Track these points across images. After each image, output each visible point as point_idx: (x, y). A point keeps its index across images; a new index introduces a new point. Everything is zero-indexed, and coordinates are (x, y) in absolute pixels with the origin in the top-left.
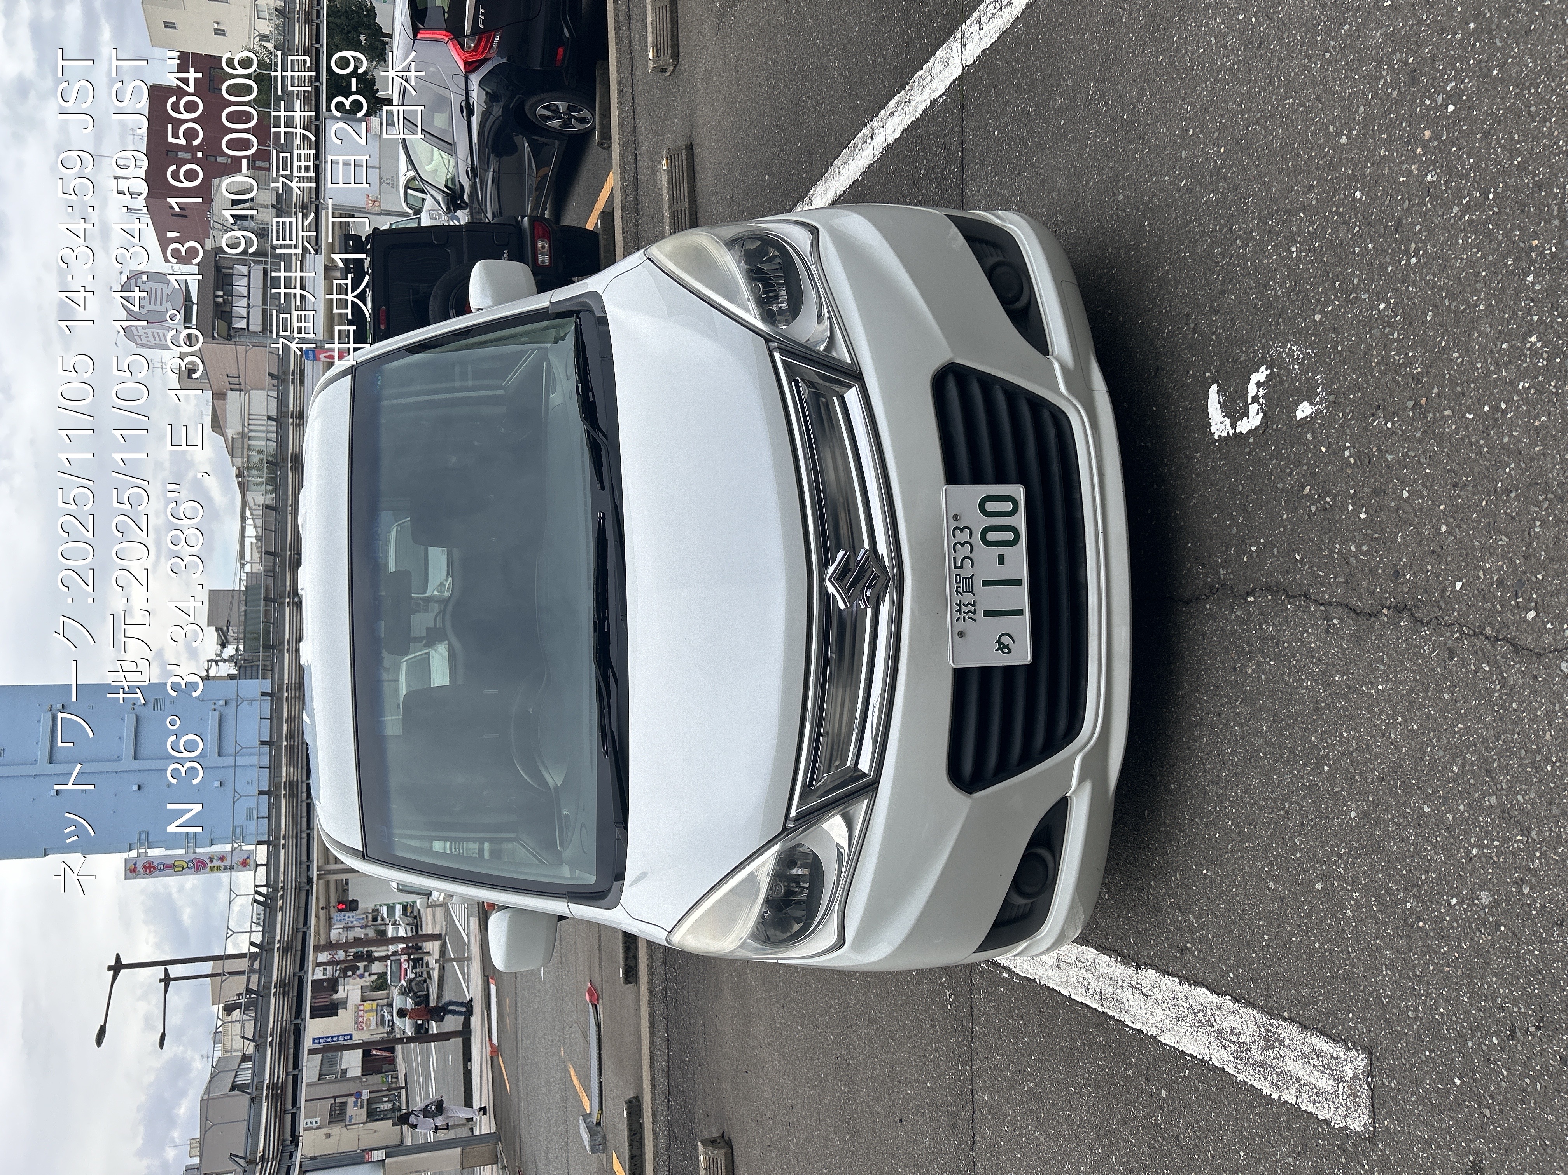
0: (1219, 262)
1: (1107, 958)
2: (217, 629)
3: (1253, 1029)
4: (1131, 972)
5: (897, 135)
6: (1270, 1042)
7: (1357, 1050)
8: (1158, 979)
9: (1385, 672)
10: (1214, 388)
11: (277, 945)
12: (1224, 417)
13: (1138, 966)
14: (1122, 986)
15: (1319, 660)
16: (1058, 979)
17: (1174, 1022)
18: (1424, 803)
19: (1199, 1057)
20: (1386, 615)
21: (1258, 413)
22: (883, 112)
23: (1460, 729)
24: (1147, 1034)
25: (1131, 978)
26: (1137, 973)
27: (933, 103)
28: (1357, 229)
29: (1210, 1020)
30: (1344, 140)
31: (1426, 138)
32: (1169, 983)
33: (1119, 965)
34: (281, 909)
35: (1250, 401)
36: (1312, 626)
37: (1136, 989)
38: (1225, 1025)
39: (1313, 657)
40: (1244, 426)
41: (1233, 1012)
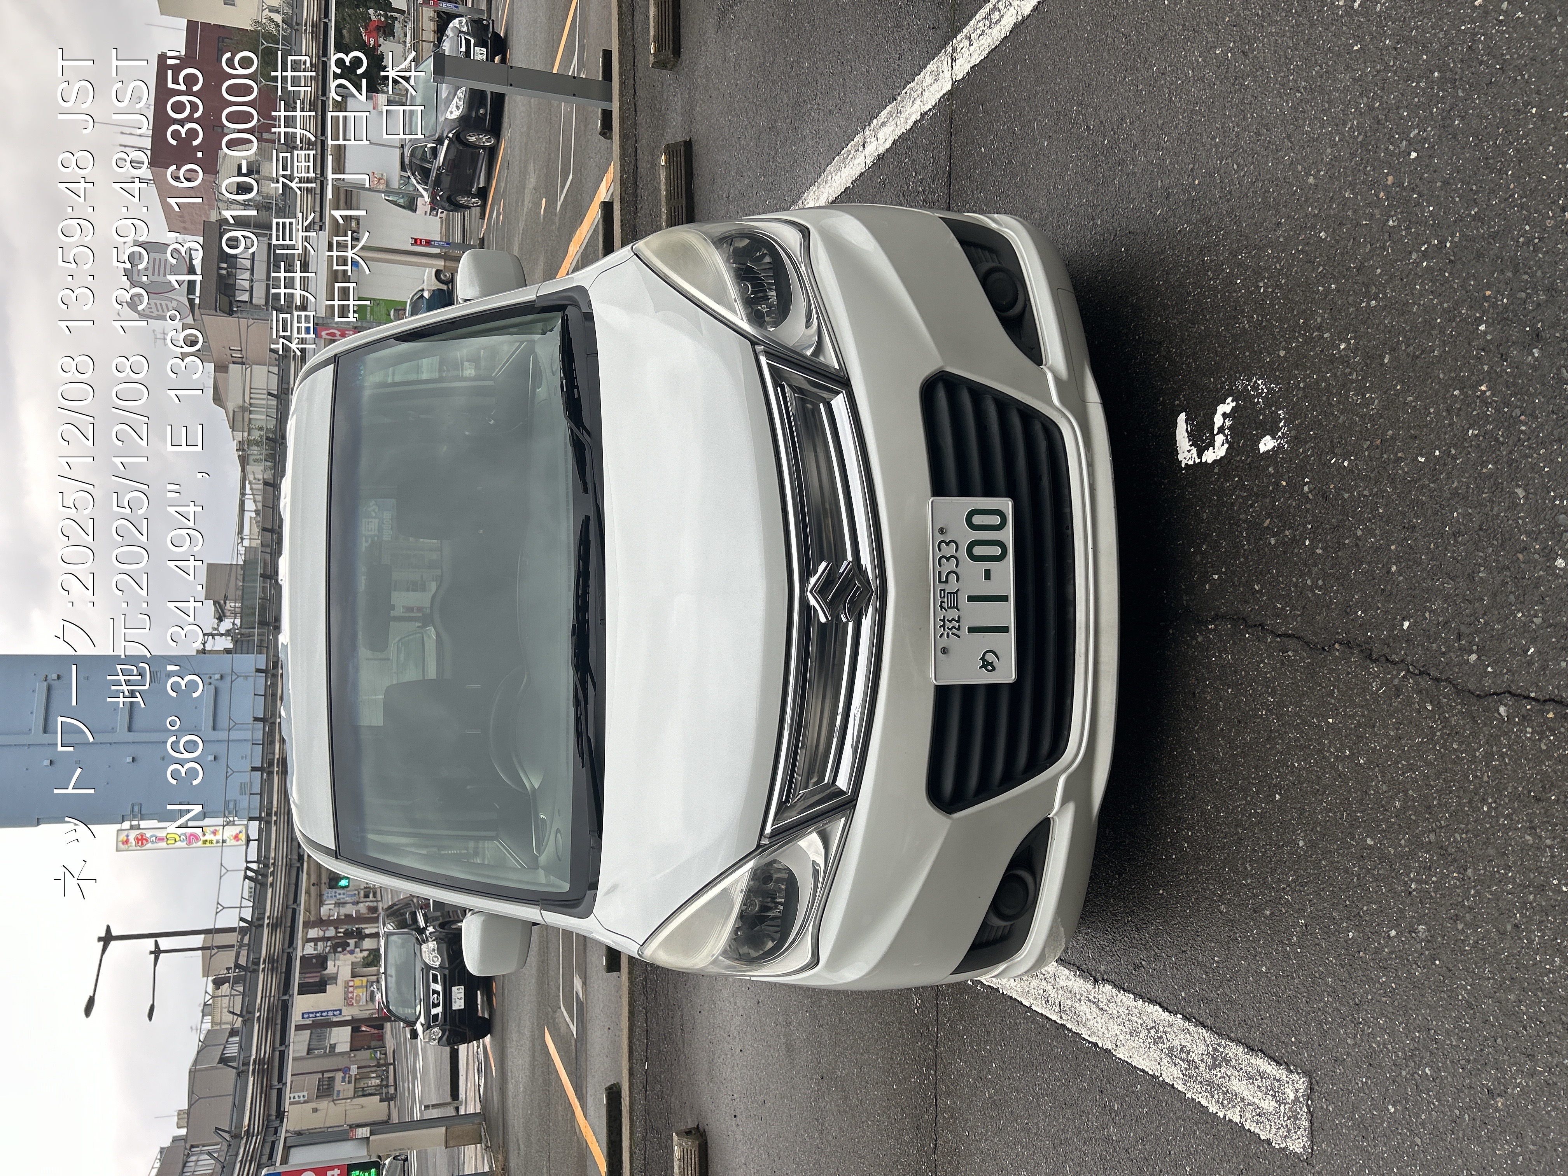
0: (1189, 294)
1: (1066, 972)
2: (215, 603)
3: (1201, 1048)
4: (1089, 986)
5: (888, 145)
6: (1218, 1061)
7: (1298, 1074)
8: (1114, 995)
9: (1334, 705)
10: (1182, 417)
11: (266, 921)
12: (1191, 446)
13: (1096, 981)
14: (1080, 1000)
15: (1274, 689)
16: (1020, 990)
17: (1128, 1037)
18: (1367, 836)
19: (1151, 1073)
20: (1338, 650)
21: (1223, 444)
22: (875, 121)
23: (1403, 765)
24: (1102, 1048)
25: (1089, 992)
26: (1095, 987)
27: (923, 115)
28: (1321, 268)
29: (1161, 1037)
30: (1311, 180)
31: (1389, 183)
32: (1125, 999)
33: (1078, 979)
34: (272, 885)
35: (1215, 432)
36: (1269, 657)
37: (1094, 1003)
38: (1176, 1043)
39: (1268, 687)
40: (1210, 456)
41: (1184, 1030)
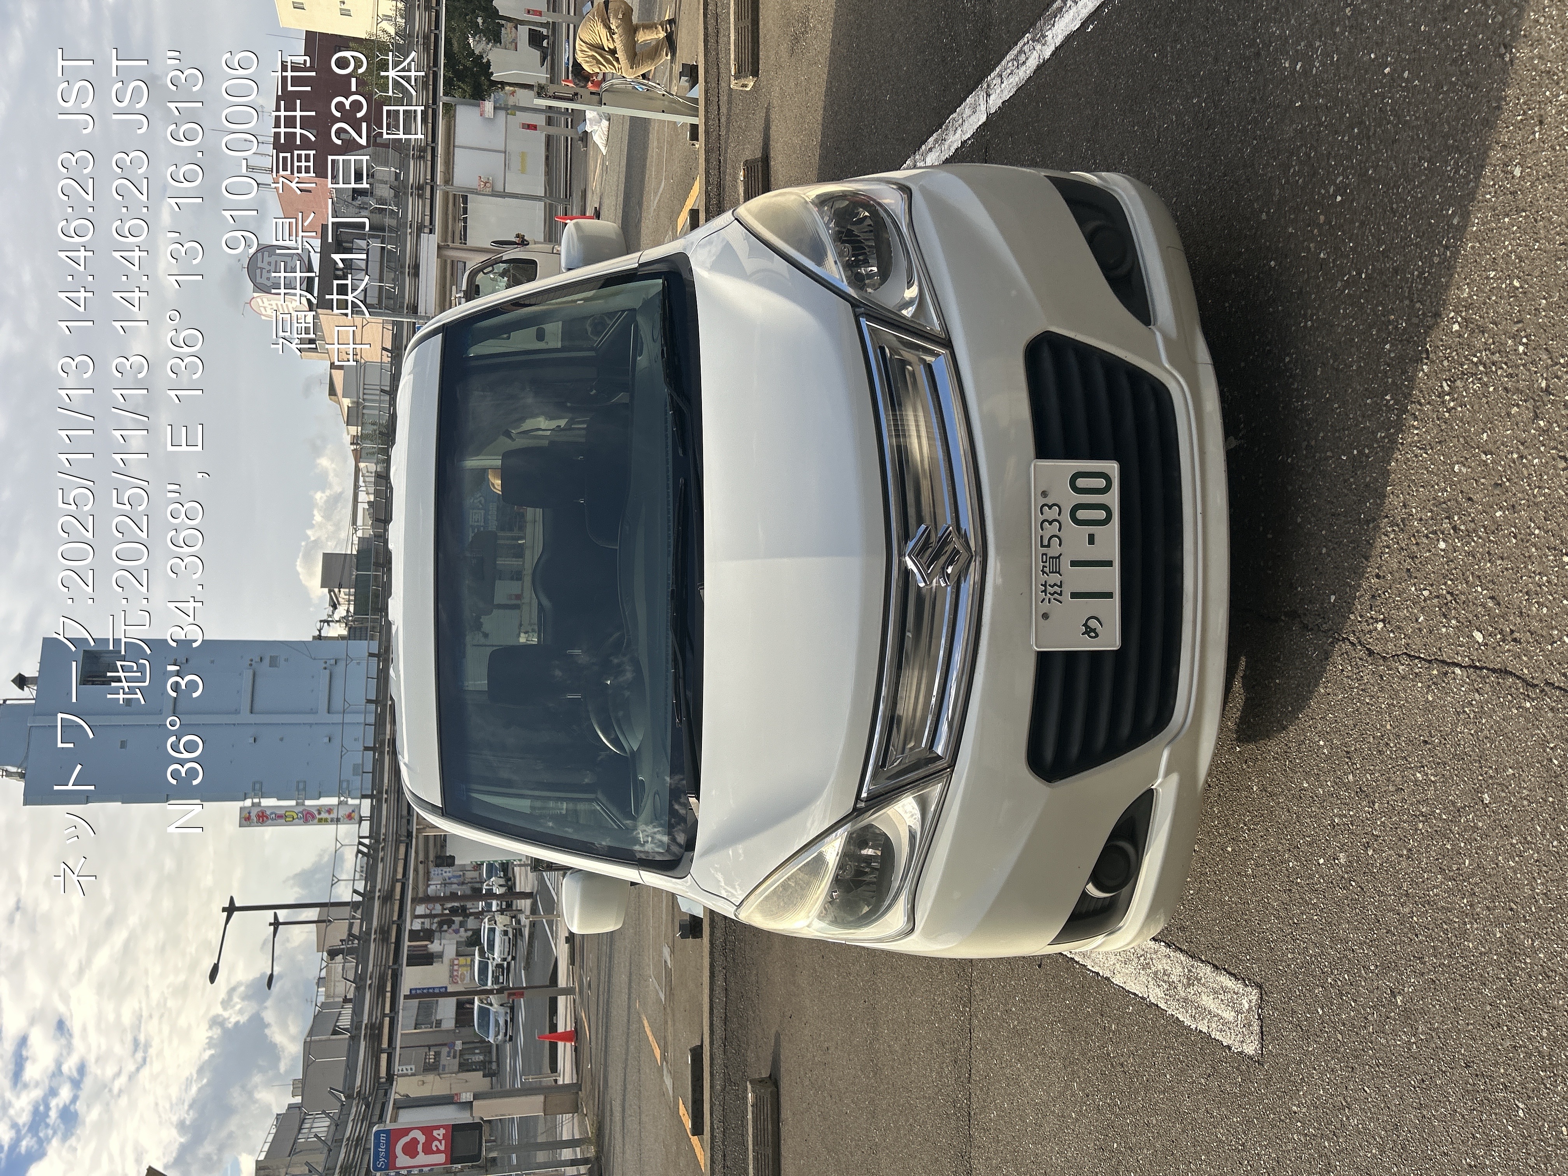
2: (330, 592)
3: (1179, 970)
6: (1191, 980)
7: (1252, 986)
9: (1280, 669)
11: (378, 894)
17: (1123, 965)
18: (1304, 780)
19: (1140, 995)
20: (1283, 621)
22: (923, 147)
24: (1103, 976)
27: (964, 143)
28: (1271, 293)
29: (1149, 963)
31: (1321, 222)
34: (383, 859)
41: (1166, 956)
